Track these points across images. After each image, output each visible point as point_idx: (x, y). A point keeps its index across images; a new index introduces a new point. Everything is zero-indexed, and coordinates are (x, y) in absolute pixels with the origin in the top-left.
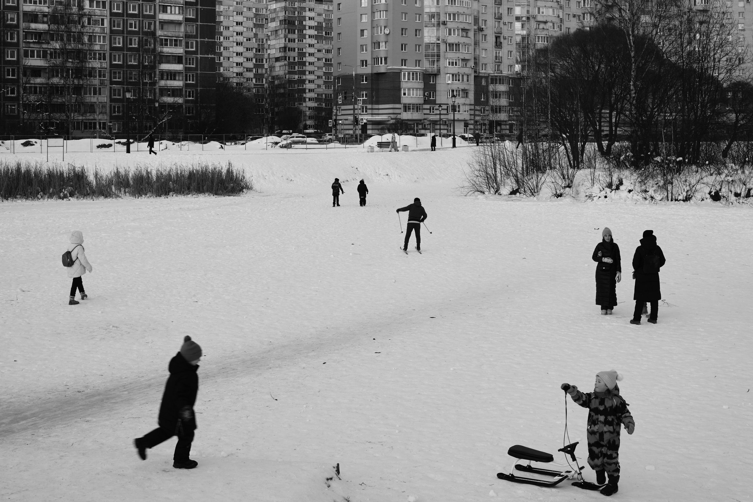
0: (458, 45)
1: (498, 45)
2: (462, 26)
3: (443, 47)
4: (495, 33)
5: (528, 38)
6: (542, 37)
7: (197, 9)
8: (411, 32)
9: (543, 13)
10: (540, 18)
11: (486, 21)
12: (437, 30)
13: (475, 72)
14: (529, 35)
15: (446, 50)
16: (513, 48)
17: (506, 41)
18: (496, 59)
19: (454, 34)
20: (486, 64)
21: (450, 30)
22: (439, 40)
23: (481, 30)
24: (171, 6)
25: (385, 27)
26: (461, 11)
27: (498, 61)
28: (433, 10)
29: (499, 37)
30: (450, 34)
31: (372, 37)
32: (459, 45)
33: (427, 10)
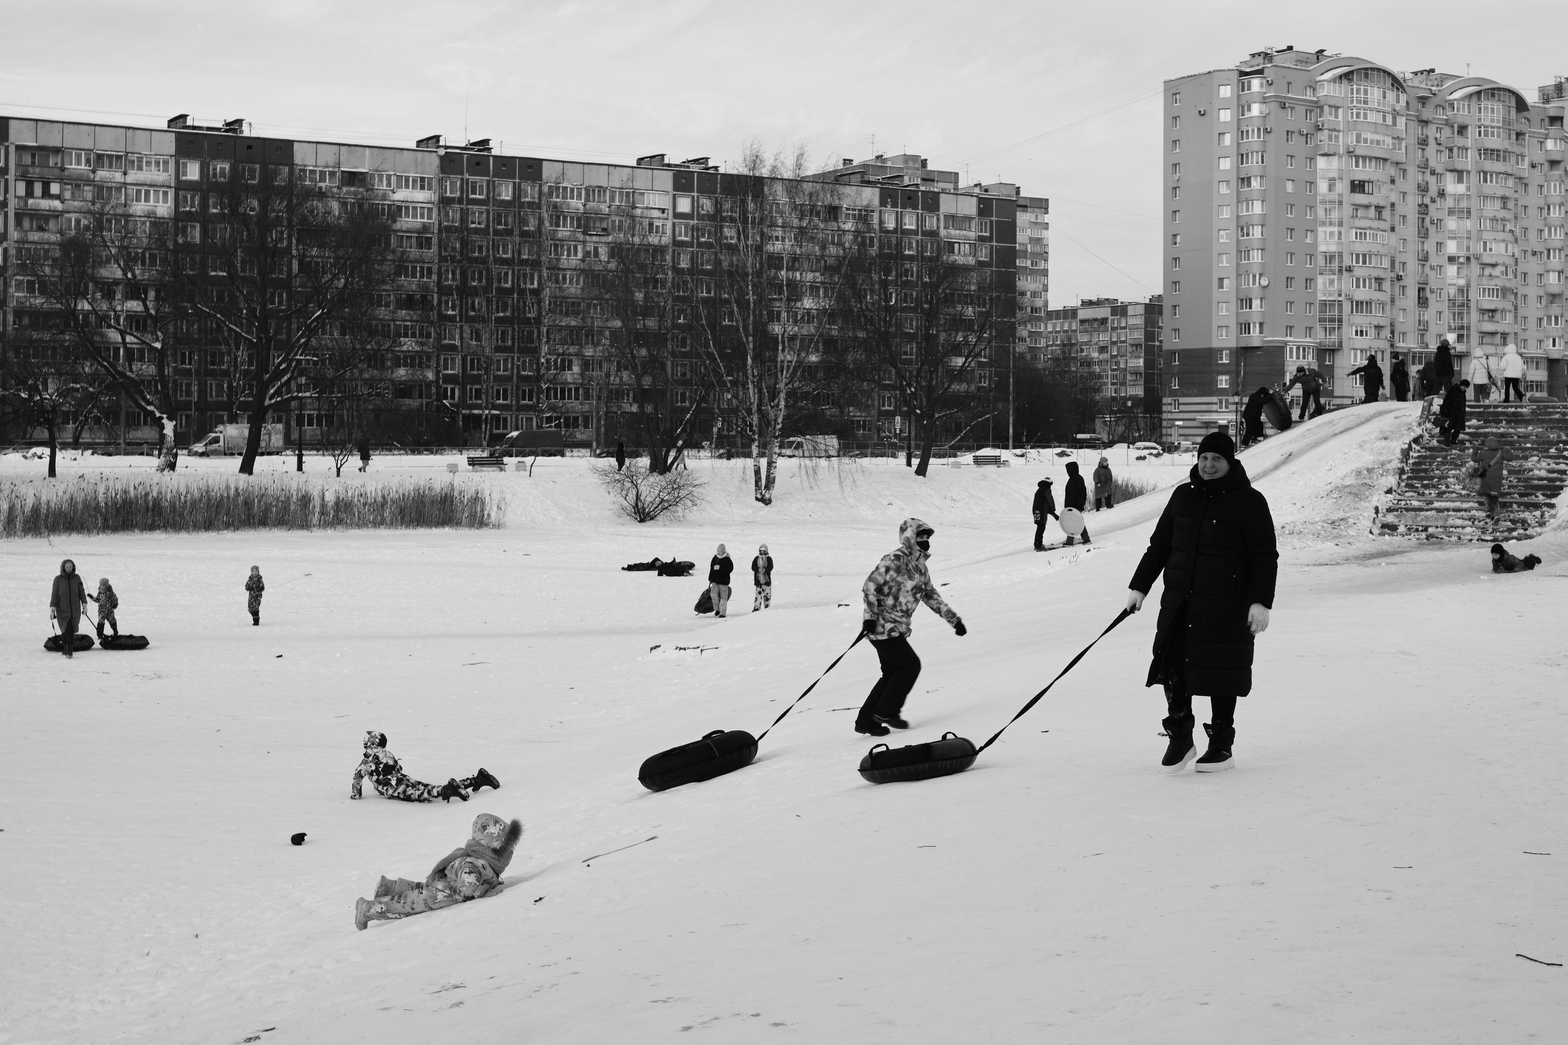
0: (1369, 303)
1: (1423, 302)
2: (1375, 273)
3: (1346, 307)
4: (1419, 283)
5: (1467, 290)
6: (1489, 289)
7: (992, 247)
8: (1299, 283)
9: (1491, 250)
10: (1486, 259)
11: (1404, 264)
12: (1340, 280)
13: (1392, 346)
14: (1468, 285)
15: (1352, 312)
16: (1444, 306)
17: (1434, 295)
18: (1419, 325)
19: (1364, 287)
20: (1404, 334)
21: (1358, 280)
22: (1340, 295)
23: (1399, 278)
24: (959, 243)
25: (1261, 275)
26: (1374, 250)
27: (1423, 329)
28: (1333, 248)
29: (1423, 289)
30: (1358, 286)
31: (1238, 289)
32: (1371, 303)
33: (1322, 248)
